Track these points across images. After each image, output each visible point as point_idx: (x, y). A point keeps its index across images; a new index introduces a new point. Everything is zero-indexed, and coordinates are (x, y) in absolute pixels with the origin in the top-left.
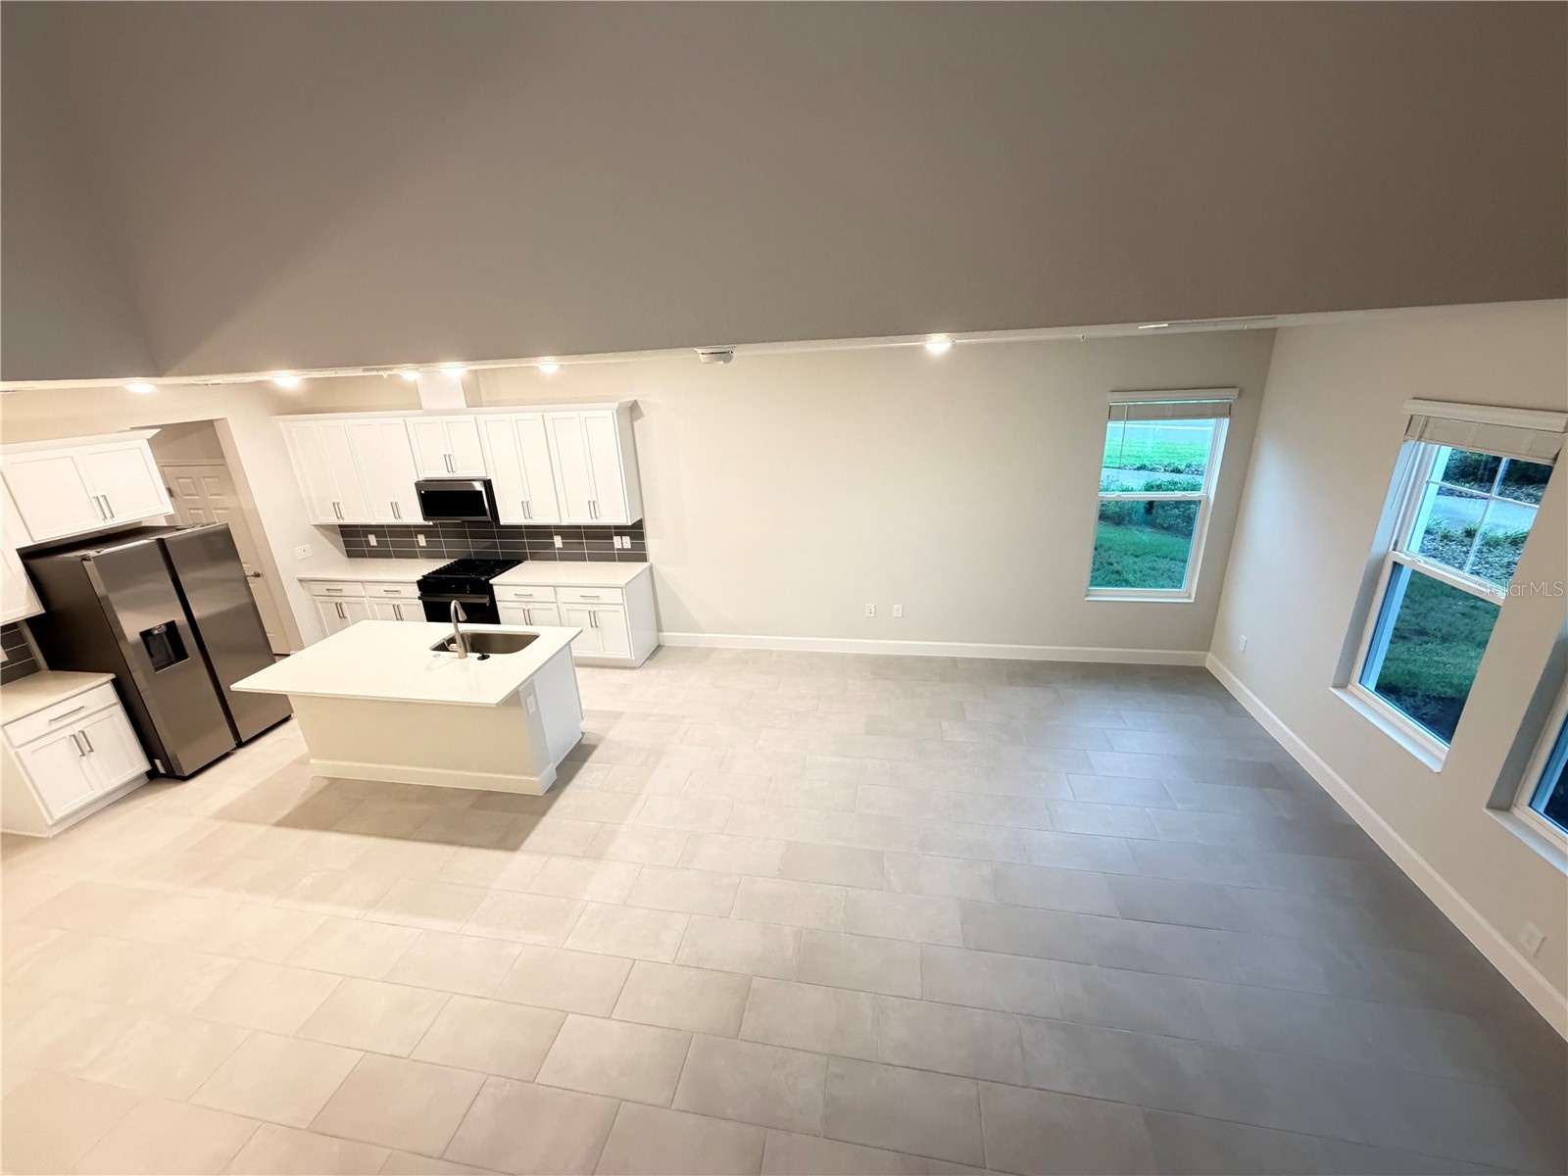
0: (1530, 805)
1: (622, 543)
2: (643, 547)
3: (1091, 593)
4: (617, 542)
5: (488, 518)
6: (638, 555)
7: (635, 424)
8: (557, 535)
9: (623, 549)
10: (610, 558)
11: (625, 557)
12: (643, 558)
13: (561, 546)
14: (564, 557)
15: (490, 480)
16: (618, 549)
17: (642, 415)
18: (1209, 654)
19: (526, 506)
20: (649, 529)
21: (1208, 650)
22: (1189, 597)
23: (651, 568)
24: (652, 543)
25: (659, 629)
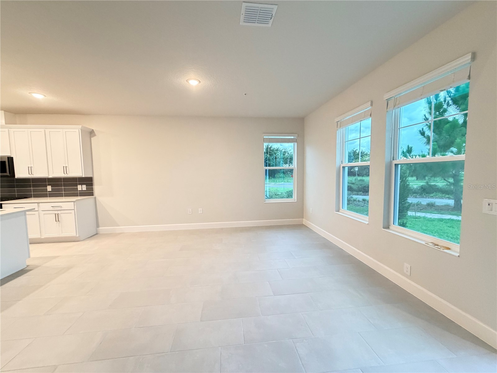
0: (394, 224)
1: (82, 188)
2: (92, 189)
3: (266, 201)
4: (79, 188)
5: (8, 174)
6: (90, 193)
7: (92, 139)
8: (49, 185)
9: (82, 191)
10: (76, 195)
11: (83, 194)
12: (91, 194)
13: (50, 190)
14: (51, 195)
15: (13, 158)
16: (79, 191)
17: (95, 135)
18: (304, 219)
19: (30, 169)
20: (95, 181)
21: (303, 218)
22: (295, 200)
23: (95, 198)
24: (97, 188)
25: (98, 226)
